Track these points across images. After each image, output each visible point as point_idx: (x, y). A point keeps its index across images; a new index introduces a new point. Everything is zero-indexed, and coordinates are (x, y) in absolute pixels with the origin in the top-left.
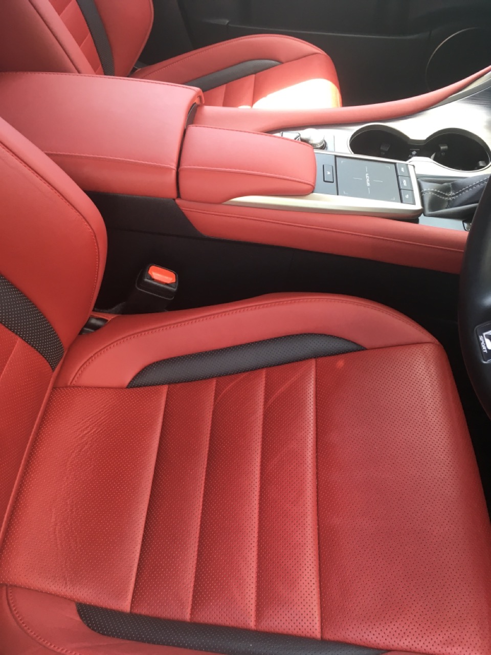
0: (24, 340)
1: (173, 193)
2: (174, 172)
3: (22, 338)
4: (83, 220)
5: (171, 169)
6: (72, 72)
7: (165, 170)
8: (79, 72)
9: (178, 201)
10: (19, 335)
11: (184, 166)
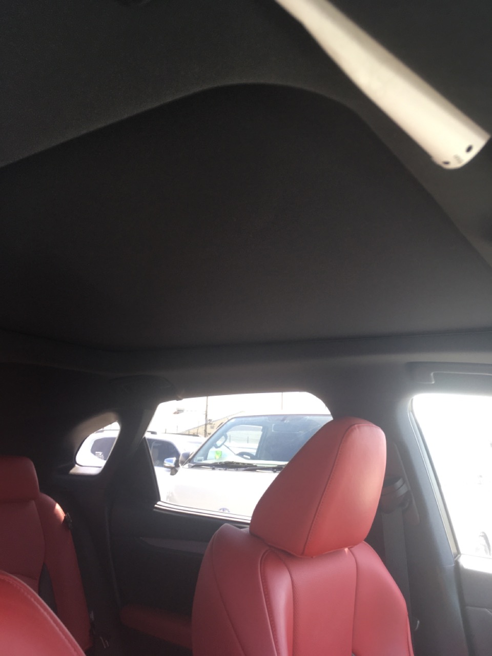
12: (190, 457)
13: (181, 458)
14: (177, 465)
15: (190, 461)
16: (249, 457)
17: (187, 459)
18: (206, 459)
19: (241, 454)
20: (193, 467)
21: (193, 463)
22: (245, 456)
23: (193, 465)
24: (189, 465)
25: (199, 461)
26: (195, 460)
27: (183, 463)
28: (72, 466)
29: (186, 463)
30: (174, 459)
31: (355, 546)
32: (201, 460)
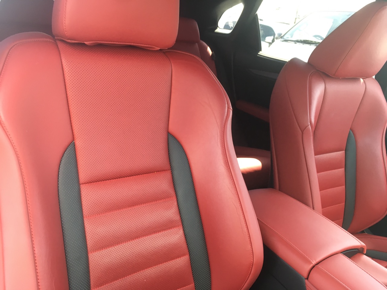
0: (195, 287)
1: (305, 274)
2: (312, 265)
3: (195, 285)
4: (252, 254)
5: (311, 263)
6: (310, 207)
7: (308, 262)
8: (313, 209)
9: (306, 281)
10: (195, 283)
11: (319, 266)
12: (282, 35)
13: (276, 36)
14: (273, 41)
15: (281, 37)
16: (320, 39)
17: (280, 36)
18: (292, 37)
19: (316, 36)
20: (283, 41)
21: (284, 39)
22: (317, 37)
23: (283, 40)
24: (281, 40)
25: (287, 38)
26: (285, 37)
27: (277, 38)
28: (216, 28)
29: (279, 39)
30: (272, 38)
31: (368, 79)
32: (288, 38)
